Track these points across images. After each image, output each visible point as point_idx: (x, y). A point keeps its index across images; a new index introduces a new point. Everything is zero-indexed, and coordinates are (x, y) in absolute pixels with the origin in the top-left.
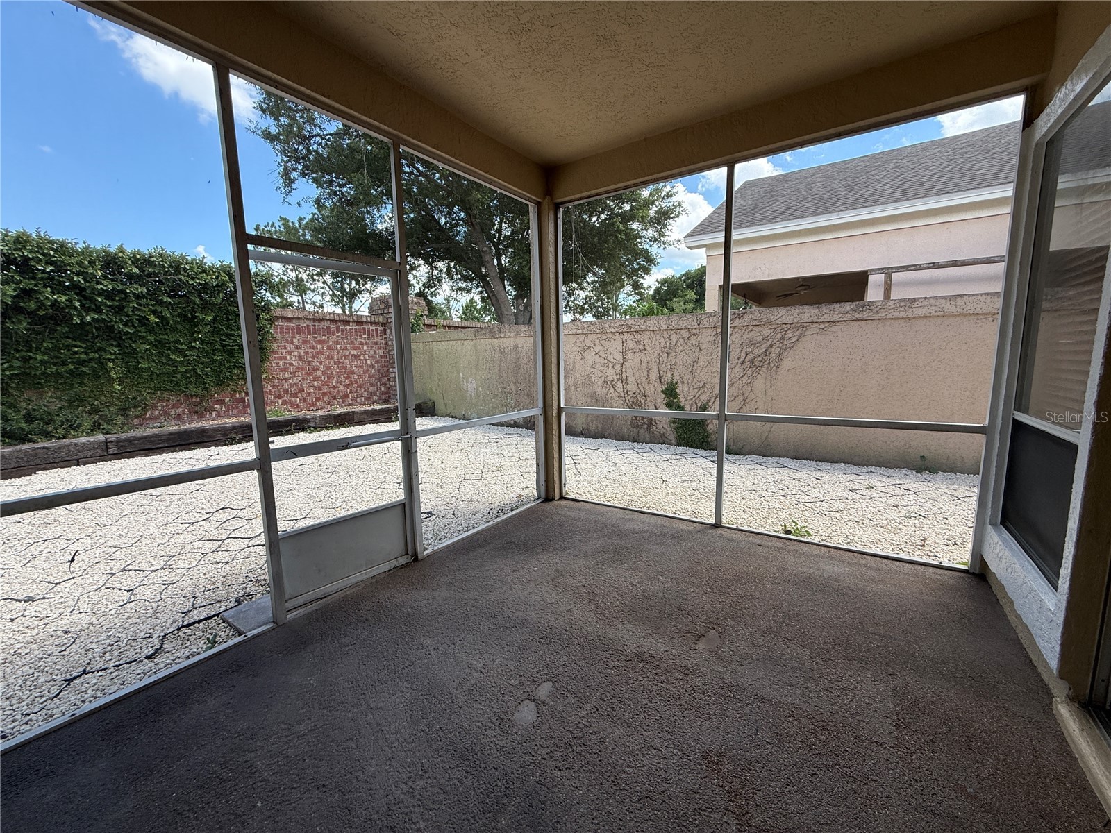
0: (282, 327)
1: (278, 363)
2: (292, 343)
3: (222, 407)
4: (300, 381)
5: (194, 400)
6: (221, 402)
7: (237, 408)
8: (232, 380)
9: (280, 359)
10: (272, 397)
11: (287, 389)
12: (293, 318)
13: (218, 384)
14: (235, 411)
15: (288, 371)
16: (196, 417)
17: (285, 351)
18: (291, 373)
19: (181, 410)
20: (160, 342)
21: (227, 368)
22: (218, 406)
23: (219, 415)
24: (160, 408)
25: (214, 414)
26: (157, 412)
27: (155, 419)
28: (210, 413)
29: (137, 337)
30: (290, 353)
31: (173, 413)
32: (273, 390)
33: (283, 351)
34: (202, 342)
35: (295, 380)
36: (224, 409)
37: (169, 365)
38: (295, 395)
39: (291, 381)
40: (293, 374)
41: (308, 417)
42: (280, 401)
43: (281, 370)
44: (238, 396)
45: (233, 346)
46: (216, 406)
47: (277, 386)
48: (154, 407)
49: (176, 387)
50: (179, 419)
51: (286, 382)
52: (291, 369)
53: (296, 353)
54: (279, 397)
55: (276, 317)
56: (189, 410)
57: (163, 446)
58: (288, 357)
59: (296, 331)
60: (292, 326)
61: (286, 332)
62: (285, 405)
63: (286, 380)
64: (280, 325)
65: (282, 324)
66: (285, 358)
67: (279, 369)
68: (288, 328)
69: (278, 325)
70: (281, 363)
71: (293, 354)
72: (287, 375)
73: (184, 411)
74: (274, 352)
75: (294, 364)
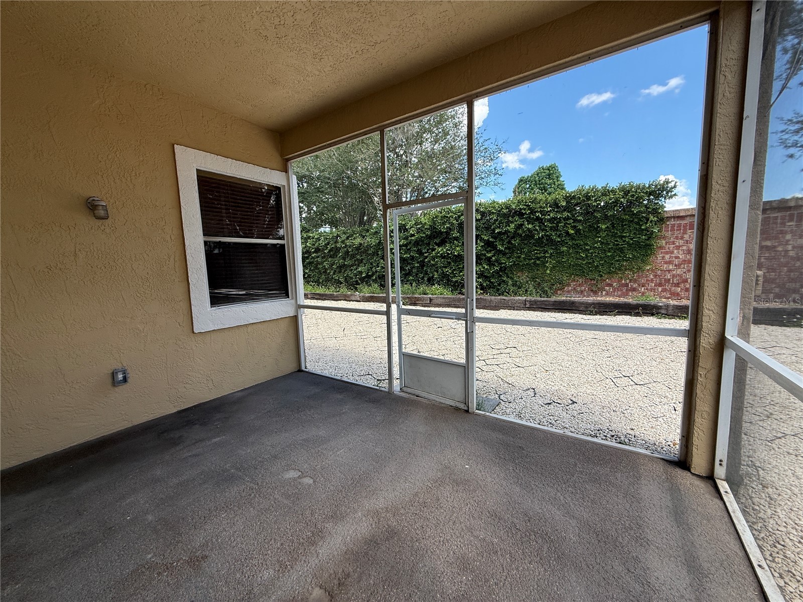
0: (673, 226)
1: (664, 257)
2: (682, 238)
3: (610, 289)
4: (685, 273)
5: (592, 282)
6: (610, 285)
7: (622, 290)
8: (620, 270)
9: (667, 253)
10: (653, 285)
11: (669, 280)
12: (687, 216)
13: (609, 273)
14: (619, 293)
15: (672, 264)
16: (592, 294)
17: (672, 246)
18: (676, 265)
19: (583, 288)
20: (577, 244)
21: (617, 261)
22: (608, 288)
23: (607, 294)
24: (572, 286)
25: (604, 293)
26: (570, 288)
27: (569, 292)
28: (602, 292)
29: (563, 243)
30: (678, 247)
31: (579, 290)
32: (655, 279)
33: (670, 246)
34: (602, 243)
35: (679, 272)
36: (611, 290)
37: (580, 259)
38: (677, 285)
39: (674, 272)
40: (678, 266)
42: (660, 289)
43: (666, 263)
44: (623, 282)
45: (622, 245)
46: (606, 288)
47: (659, 276)
48: (569, 285)
49: (582, 274)
50: (581, 294)
51: (669, 273)
52: (676, 262)
53: (684, 248)
54: (660, 285)
55: (667, 217)
56: (588, 289)
57: (550, 308)
58: (675, 251)
59: (688, 227)
60: (685, 223)
61: (677, 230)
62: (664, 292)
63: (669, 271)
64: (671, 224)
65: (674, 223)
66: (672, 252)
67: (664, 262)
68: (679, 225)
69: (669, 225)
70: (667, 257)
71: (681, 248)
72: (671, 267)
73: (585, 289)
74: (661, 248)
75: (681, 257)
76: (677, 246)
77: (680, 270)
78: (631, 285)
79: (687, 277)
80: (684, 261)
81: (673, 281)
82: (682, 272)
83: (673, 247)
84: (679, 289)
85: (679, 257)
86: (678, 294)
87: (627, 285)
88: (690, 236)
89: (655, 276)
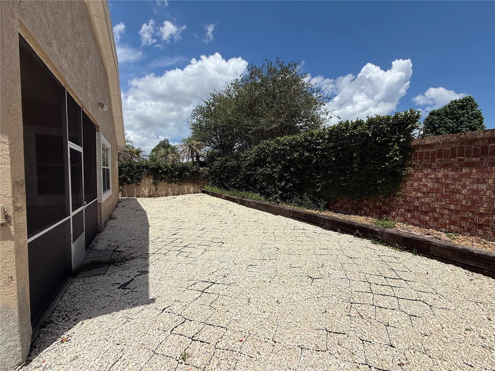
0: (421, 154)
1: (413, 184)
4: (433, 201)
5: (354, 202)
6: (367, 206)
7: (376, 212)
9: (415, 180)
10: (403, 210)
11: (418, 207)
15: (421, 191)
18: (424, 193)
22: (365, 208)
23: (365, 214)
24: (340, 203)
26: (339, 205)
28: (361, 212)
30: (426, 176)
31: (344, 207)
32: (404, 205)
33: (419, 174)
35: (427, 200)
36: (368, 210)
38: (426, 213)
39: (423, 200)
40: (426, 194)
41: (377, 229)
42: (409, 215)
43: (414, 190)
44: (377, 204)
47: (408, 202)
48: (338, 202)
52: (425, 190)
53: (433, 176)
54: (409, 211)
55: (414, 146)
56: (351, 207)
58: (424, 179)
59: (436, 155)
60: (433, 151)
61: (425, 158)
62: (413, 219)
63: (418, 198)
64: (419, 152)
65: (422, 151)
66: (420, 180)
67: (412, 189)
68: (427, 153)
69: (417, 153)
70: (416, 184)
71: (429, 177)
72: (419, 195)
73: (349, 207)
74: (410, 175)
75: (429, 185)
76: (425, 174)
77: (428, 198)
78: (384, 208)
79: (436, 206)
80: (432, 189)
81: (421, 209)
82: (430, 201)
83: (422, 175)
84: (428, 218)
85: (427, 185)
86: (426, 222)
87: (380, 207)
88: (438, 164)
89: (405, 202)
